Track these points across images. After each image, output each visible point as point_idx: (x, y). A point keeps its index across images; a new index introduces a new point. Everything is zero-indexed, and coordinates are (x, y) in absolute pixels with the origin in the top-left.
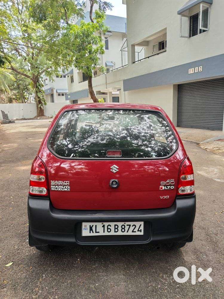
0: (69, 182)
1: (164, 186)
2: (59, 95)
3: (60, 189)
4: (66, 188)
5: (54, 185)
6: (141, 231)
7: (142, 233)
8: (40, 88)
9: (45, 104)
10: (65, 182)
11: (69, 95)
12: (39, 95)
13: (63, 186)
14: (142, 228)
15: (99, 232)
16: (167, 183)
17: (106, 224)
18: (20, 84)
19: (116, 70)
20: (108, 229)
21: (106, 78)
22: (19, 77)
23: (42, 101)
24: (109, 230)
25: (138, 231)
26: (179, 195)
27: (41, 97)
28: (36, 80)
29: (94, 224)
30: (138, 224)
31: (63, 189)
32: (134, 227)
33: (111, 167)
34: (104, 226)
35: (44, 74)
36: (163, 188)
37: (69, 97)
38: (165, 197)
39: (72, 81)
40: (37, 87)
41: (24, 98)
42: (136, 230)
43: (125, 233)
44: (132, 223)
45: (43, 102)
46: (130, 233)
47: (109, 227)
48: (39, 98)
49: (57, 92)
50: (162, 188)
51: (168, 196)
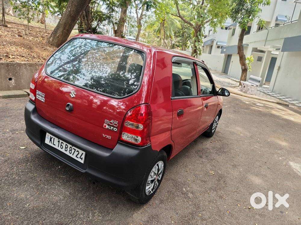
1: (108, 125)
2: (218, 47)
4: (43, 99)
6: (82, 159)
7: (82, 162)
8: (199, 38)
9: (200, 54)
10: (43, 94)
11: (225, 48)
12: (197, 44)
13: (42, 97)
14: (83, 157)
15: (55, 145)
16: (110, 123)
17: (61, 141)
18: (185, 32)
19: (282, 25)
20: (61, 145)
21: (268, 34)
22: (185, 25)
23: (197, 51)
24: (62, 147)
25: (80, 158)
26: (121, 140)
27: (198, 47)
28: (198, 29)
30: (81, 152)
31: (41, 100)
32: (78, 153)
33: (71, 92)
34: (59, 141)
35: (208, 23)
36: (107, 127)
37: (225, 50)
38: (108, 137)
39: (233, 34)
40: (197, 36)
41: (186, 46)
42: (79, 156)
43: (71, 155)
44: (77, 149)
45: (199, 52)
46: (74, 157)
47: (62, 144)
48: (196, 47)
49: (217, 44)
50: (105, 126)
51: (110, 137)
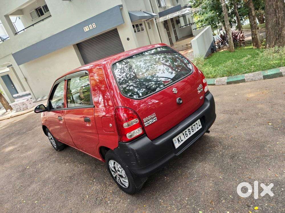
0: (155, 113)
1: (199, 90)
3: (151, 122)
4: (154, 120)
5: (146, 122)
7: (201, 127)
10: (153, 115)
13: (152, 119)
14: (200, 123)
15: (183, 140)
17: (184, 132)
24: (187, 135)
25: (199, 126)
29: (178, 136)
31: (153, 121)
32: (197, 124)
33: (173, 90)
34: (183, 135)
38: (202, 97)
43: (195, 132)
46: (197, 130)
50: (199, 92)
